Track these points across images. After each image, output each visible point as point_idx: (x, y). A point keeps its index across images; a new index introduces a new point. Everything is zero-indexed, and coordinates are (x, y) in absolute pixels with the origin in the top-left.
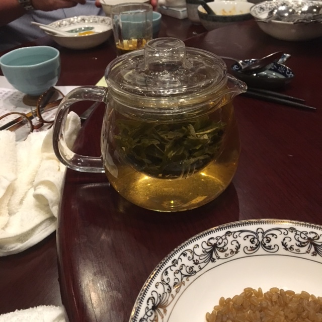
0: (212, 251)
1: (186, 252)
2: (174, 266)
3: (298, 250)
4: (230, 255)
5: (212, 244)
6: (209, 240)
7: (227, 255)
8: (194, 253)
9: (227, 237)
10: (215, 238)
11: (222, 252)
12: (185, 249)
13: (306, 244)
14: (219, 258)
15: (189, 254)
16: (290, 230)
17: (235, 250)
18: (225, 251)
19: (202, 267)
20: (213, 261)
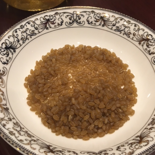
0: (47, 23)
1: (30, 22)
2: (22, 28)
3: (95, 24)
4: (57, 26)
5: (46, 19)
6: (45, 16)
7: (55, 26)
8: (35, 23)
9: (56, 16)
10: (48, 15)
11: (53, 24)
12: (29, 20)
13: (100, 20)
14: (51, 27)
15: (31, 23)
16: (92, 12)
17: (60, 24)
18: (54, 24)
19: (40, 32)
20: (47, 29)
